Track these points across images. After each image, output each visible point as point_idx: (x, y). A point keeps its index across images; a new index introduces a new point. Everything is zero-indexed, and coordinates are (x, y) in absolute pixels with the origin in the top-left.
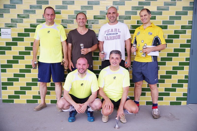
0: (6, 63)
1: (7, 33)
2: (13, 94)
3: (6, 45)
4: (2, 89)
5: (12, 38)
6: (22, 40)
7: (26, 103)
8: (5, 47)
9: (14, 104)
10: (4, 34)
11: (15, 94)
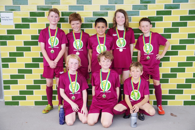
0: (8, 56)
1: (8, 19)
2: (18, 95)
3: (8, 34)
4: (5, 89)
5: (15, 24)
6: (27, 26)
7: (34, 105)
8: (6, 36)
9: (20, 106)
10: (4, 20)
11: (20, 94)
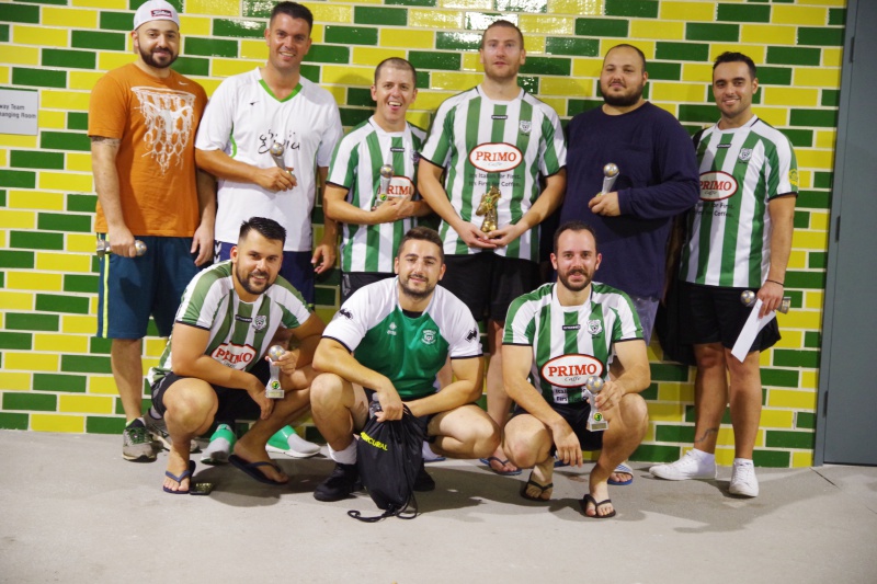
0: (5, 245)
1: (19, 112)
2: (29, 389)
3: (12, 165)
5: (43, 133)
7: (85, 429)
8: (5, 171)
9: (30, 433)
10: (5, 115)
11: (35, 388)
